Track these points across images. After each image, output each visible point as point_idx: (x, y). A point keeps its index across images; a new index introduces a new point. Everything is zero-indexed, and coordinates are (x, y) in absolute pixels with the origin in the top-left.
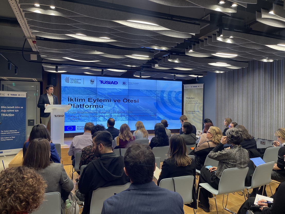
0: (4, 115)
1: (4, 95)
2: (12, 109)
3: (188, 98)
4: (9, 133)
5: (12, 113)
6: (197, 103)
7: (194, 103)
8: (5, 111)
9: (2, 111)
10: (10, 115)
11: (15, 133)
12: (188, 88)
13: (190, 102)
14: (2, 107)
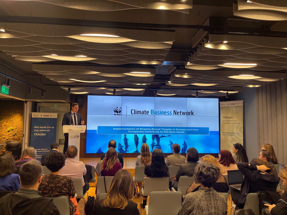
0: (36, 134)
1: (38, 116)
2: (44, 129)
3: (225, 117)
4: (40, 151)
5: (44, 132)
6: (235, 123)
7: (232, 123)
8: (37, 131)
9: (35, 130)
10: (42, 134)
11: (46, 151)
12: (225, 106)
13: (228, 122)
14: (35, 127)
